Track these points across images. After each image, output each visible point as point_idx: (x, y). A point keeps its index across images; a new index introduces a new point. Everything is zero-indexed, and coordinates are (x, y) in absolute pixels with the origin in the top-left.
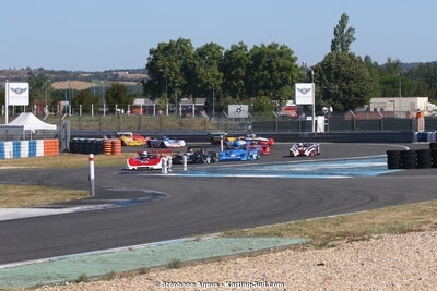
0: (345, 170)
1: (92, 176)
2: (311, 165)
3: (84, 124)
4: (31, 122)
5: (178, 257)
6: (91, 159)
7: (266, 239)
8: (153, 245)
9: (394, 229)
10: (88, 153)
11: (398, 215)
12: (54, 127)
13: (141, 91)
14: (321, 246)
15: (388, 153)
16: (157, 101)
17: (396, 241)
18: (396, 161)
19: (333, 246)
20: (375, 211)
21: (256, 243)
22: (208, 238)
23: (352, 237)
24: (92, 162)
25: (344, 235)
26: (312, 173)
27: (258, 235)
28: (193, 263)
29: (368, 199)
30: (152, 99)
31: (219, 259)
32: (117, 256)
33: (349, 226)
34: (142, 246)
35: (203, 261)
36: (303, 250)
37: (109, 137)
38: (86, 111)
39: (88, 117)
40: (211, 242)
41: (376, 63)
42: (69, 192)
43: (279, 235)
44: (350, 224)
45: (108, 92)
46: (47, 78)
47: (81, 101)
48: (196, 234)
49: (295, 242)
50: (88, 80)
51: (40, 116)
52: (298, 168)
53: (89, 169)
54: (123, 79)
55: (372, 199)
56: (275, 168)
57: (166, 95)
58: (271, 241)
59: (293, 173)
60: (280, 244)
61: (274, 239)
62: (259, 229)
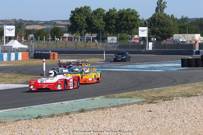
0: (162, 67)
1: (44, 70)
2: (145, 65)
3: (40, 45)
4: (16, 44)
5: (84, 107)
6: (44, 62)
7: (125, 99)
8: (72, 101)
9: (184, 95)
10: (43, 59)
11: (186, 89)
12: (26, 47)
13: (67, 30)
14: (150, 103)
15: (181, 60)
16: (74, 35)
17: (185, 101)
18: (185, 63)
19: (156, 103)
20: (175, 87)
21: (120, 101)
22: (98, 99)
23: (164, 99)
24: (44, 63)
25: (161, 98)
26: (146, 69)
27: (121, 97)
28: (91, 110)
29: (172, 81)
30: (72, 34)
31: (103, 108)
32: (56, 106)
33: (163, 94)
34: (67, 102)
35: (95, 109)
36: (142, 104)
37: (52, 51)
38: (41, 39)
39: (42, 42)
40: (99, 100)
41: (176, 18)
42: (33, 77)
43: (131, 97)
44: (163, 93)
45: (51, 31)
46: (23, 24)
47: (39, 35)
48: (92, 96)
49: (138, 101)
50: (42, 25)
51: (20, 41)
52: (140, 66)
53: (43, 66)
54: (59, 25)
55: (174, 81)
56: (129, 66)
57: (78, 32)
58: (127, 100)
59: (138, 69)
60: (131, 102)
61: (128, 99)
62: (121, 95)
